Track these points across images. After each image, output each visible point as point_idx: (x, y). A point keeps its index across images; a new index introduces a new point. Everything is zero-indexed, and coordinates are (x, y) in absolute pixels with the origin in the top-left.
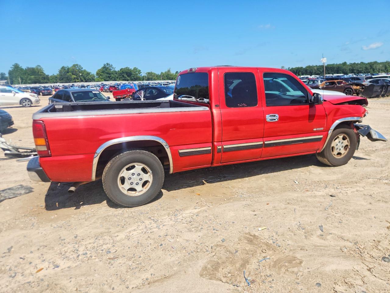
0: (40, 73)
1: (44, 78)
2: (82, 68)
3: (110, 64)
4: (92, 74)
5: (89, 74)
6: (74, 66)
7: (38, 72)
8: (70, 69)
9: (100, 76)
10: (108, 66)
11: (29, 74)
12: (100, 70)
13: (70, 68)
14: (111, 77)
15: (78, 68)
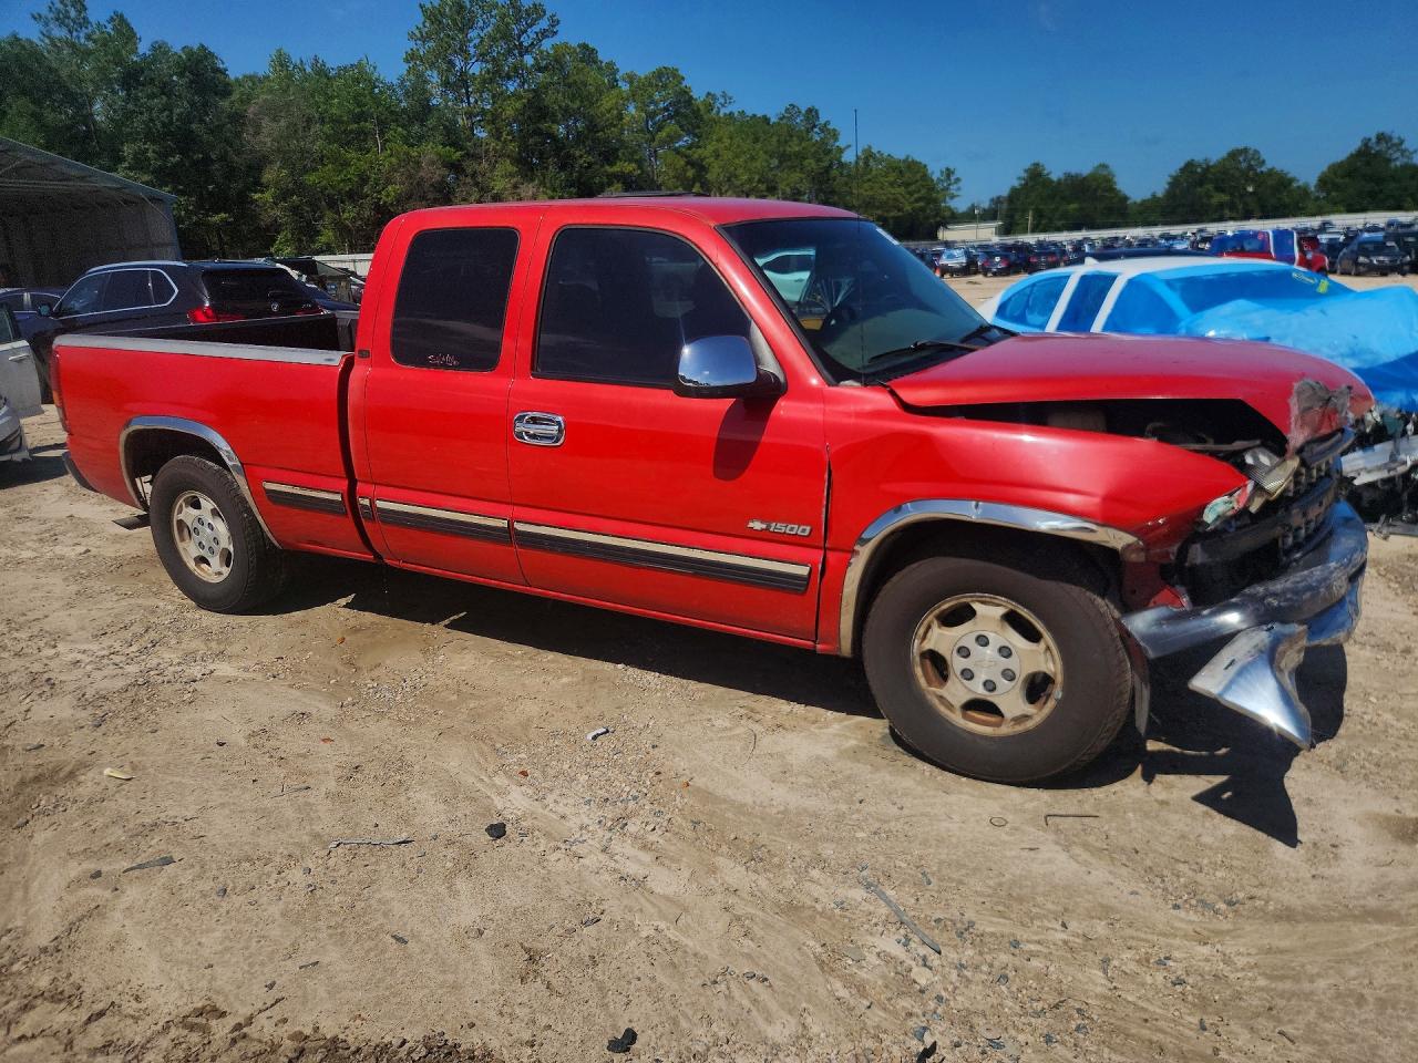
0: (1099, 193)
1: (1110, 210)
2: (1263, 162)
3: (1395, 135)
4: (1301, 183)
5: (1285, 187)
6: (1234, 155)
7: (1096, 190)
8: (1212, 170)
9: (1334, 194)
10: (1383, 146)
11: (1063, 198)
12: (1341, 165)
13: (1212, 167)
14: (1381, 196)
15: (1244, 165)
